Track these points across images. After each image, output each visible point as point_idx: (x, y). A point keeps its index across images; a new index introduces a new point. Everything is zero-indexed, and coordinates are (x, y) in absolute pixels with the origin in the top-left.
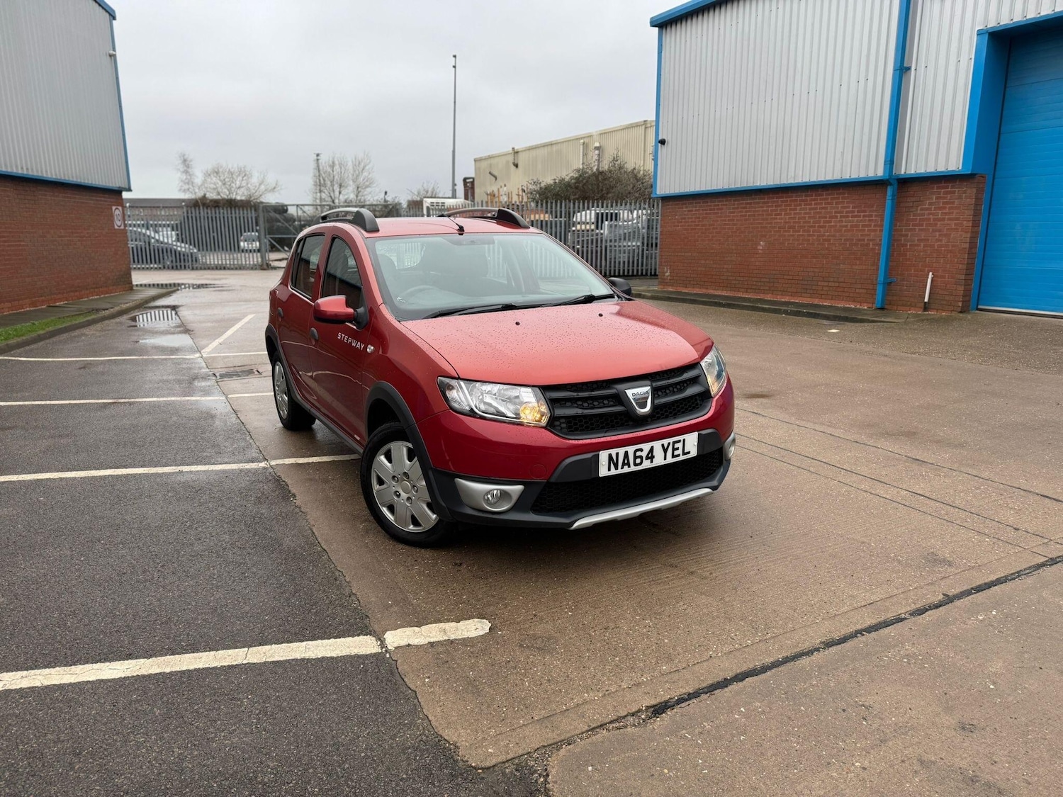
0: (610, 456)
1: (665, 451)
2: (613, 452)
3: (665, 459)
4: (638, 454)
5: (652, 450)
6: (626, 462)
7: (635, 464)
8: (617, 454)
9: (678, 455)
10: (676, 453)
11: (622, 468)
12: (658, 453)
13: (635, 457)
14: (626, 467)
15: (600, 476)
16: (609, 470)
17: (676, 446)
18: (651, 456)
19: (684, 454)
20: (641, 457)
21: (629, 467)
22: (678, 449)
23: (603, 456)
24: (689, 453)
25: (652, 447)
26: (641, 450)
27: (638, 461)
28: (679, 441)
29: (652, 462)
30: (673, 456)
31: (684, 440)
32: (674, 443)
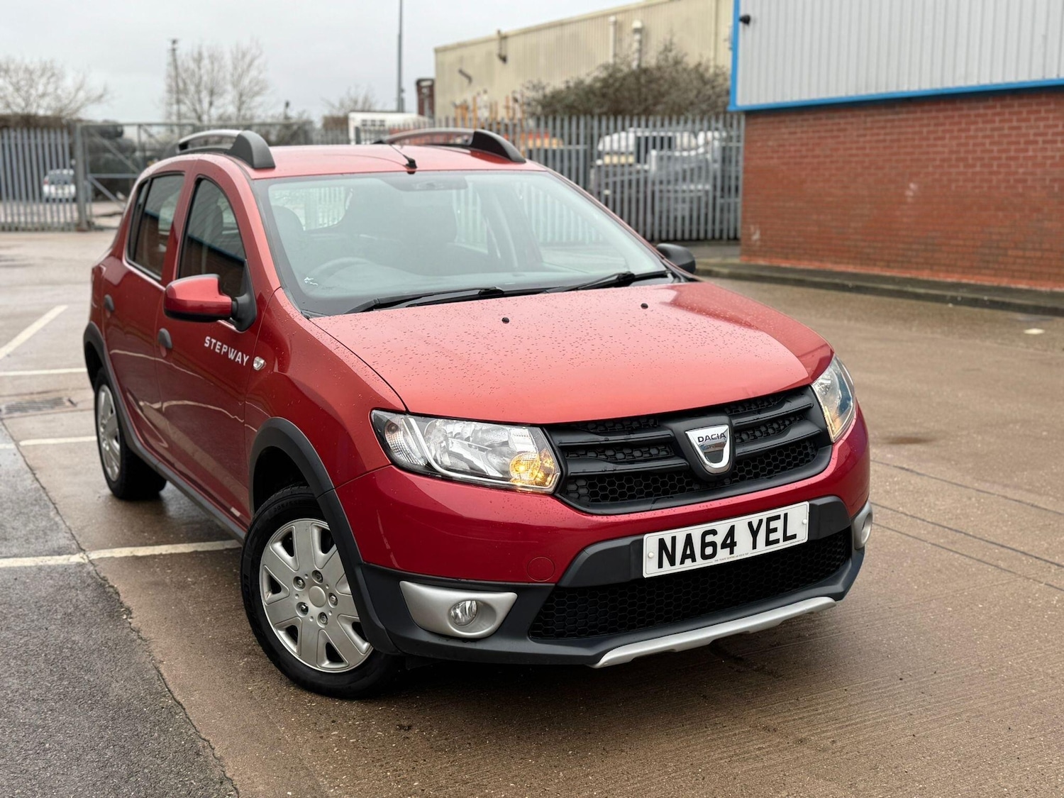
0: (662, 542)
1: (755, 533)
2: (667, 535)
3: (754, 547)
4: (709, 538)
5: (731, 532)
6: (688, 552)
7: (704, 557)
8: (674, 539)
9: (777, 541)
10: (773, 537)
11: (682, 562)
12: (743, 537)
13: (704, 545)
14: (688, 561)
15: (645, 576)
16: (660, 565)
17: (773, 525)
18: (730, 543)
19: (786, 538)
20: (713, 544)
21: (694, 560)
22: (775, 530)
23: (651, 542)
24: (794, 537)
25: (732, 528)
26: (714, 532)
27: (709, 551)
28: (778, 517)
29: (732, 552)
30: (768, 543)
31: (786, 515)
32: (769, 520)
